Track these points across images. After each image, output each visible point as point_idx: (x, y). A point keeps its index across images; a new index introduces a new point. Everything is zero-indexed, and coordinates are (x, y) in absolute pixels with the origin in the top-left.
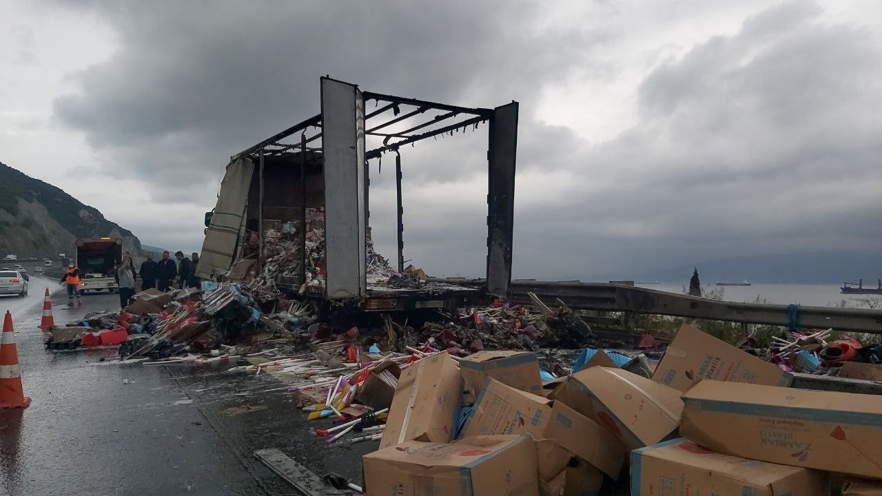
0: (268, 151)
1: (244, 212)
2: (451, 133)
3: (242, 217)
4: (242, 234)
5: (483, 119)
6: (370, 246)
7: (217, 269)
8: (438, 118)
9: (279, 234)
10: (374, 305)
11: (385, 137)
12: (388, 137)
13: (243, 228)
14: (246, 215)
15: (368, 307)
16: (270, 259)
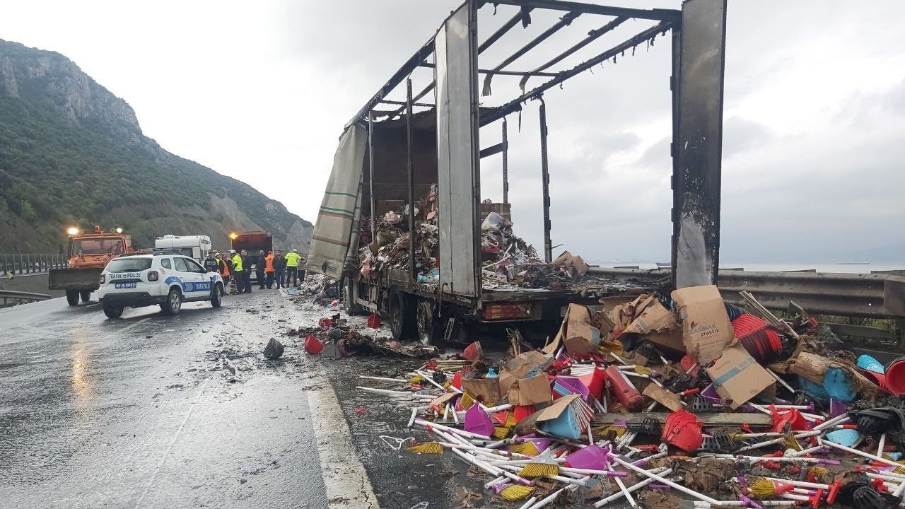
0: (382, 114)
1: (358, 191)
2: (615, 59)
3: (357, 198)
4: (357, 218)
5: (662, 29)
6: (509, 227)
7: (330, 261)
8: (594, 35)
9: (399, 216)
10: (496, 313)
11: (522, 77)
12: (527, 76)
13: (358, 211)
14: (360, 195)
15: (487, 318)
16: (383, 248)
